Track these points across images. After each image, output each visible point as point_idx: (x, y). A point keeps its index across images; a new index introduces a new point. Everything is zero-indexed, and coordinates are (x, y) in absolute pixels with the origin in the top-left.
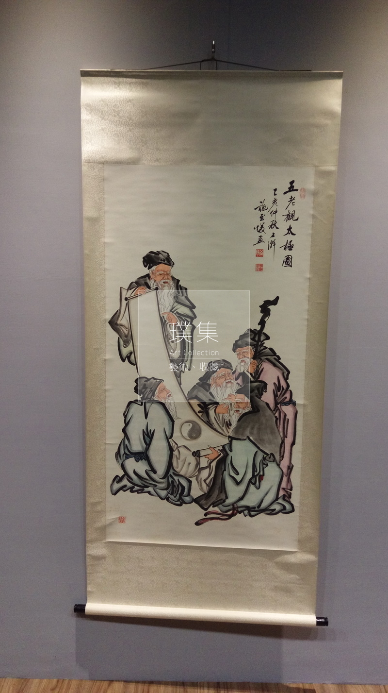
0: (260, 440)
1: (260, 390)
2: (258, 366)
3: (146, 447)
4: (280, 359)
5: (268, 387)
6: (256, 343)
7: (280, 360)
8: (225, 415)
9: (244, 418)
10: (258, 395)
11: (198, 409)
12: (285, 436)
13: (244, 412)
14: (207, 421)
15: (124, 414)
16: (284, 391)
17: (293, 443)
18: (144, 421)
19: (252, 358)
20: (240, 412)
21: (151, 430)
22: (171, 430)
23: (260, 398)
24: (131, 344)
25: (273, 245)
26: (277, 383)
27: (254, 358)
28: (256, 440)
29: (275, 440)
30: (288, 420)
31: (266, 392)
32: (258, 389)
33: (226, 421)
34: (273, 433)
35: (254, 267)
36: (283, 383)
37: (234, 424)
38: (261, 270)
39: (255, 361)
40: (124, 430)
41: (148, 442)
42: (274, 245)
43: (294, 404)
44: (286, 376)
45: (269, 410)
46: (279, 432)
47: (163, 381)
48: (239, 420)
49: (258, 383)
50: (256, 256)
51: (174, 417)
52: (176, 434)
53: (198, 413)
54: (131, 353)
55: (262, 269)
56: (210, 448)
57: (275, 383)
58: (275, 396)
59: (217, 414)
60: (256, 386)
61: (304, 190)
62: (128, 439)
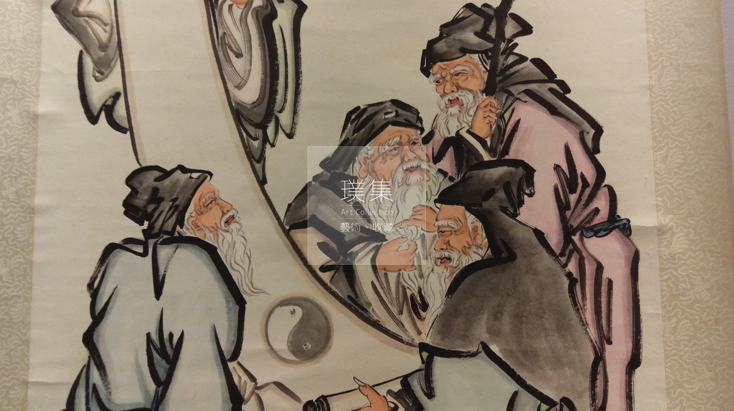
0: (525, 353)
1: (514, 189)
2: (501, 116)
3: (156, 392)
4: (568, 90)
5: (537, 179)
6: (491, 45)
7: (568, 96)
8: (405, 274)
9: (467, 281)
10: (507, 204)
11: (318, 258)
12: (605, 338)
13: (466, 261)
14: (349, 297)
15: (90, 286)
16: (588, 191)
17: (634, 362)
18: (152, 307)
19: (483, 92)
20: (454, 263)
21: (171, 335)
22: (234, 331)
23: (514, 215)
24: (118, 69)
26: (564, 166)
27: (490, 89)
28: (510, 353)
29: (574, 352)
30: (610, 282)
31: (531, 195)
32: (507, 187)
33: (409, 293)
34: (562, 328)
36: (584, 166)
37: (436, 303)
39: (492, 100)
40: (89, 339)
41: (162, 375)
43: (626, 229)
44: (590, 144)
45: (544, 251)
46: (584, 324)
47: (211, 175)
48: (451, 291)
49: (506, 168)
51: (244, 289)
52: (252, 343)
53: (320, 274)
54: (116, 96)
56: (362, 387)
57: (557, 168)
58: (563, 207)
59: (381, 273)
60: (501, 178)
62: (101, 367)
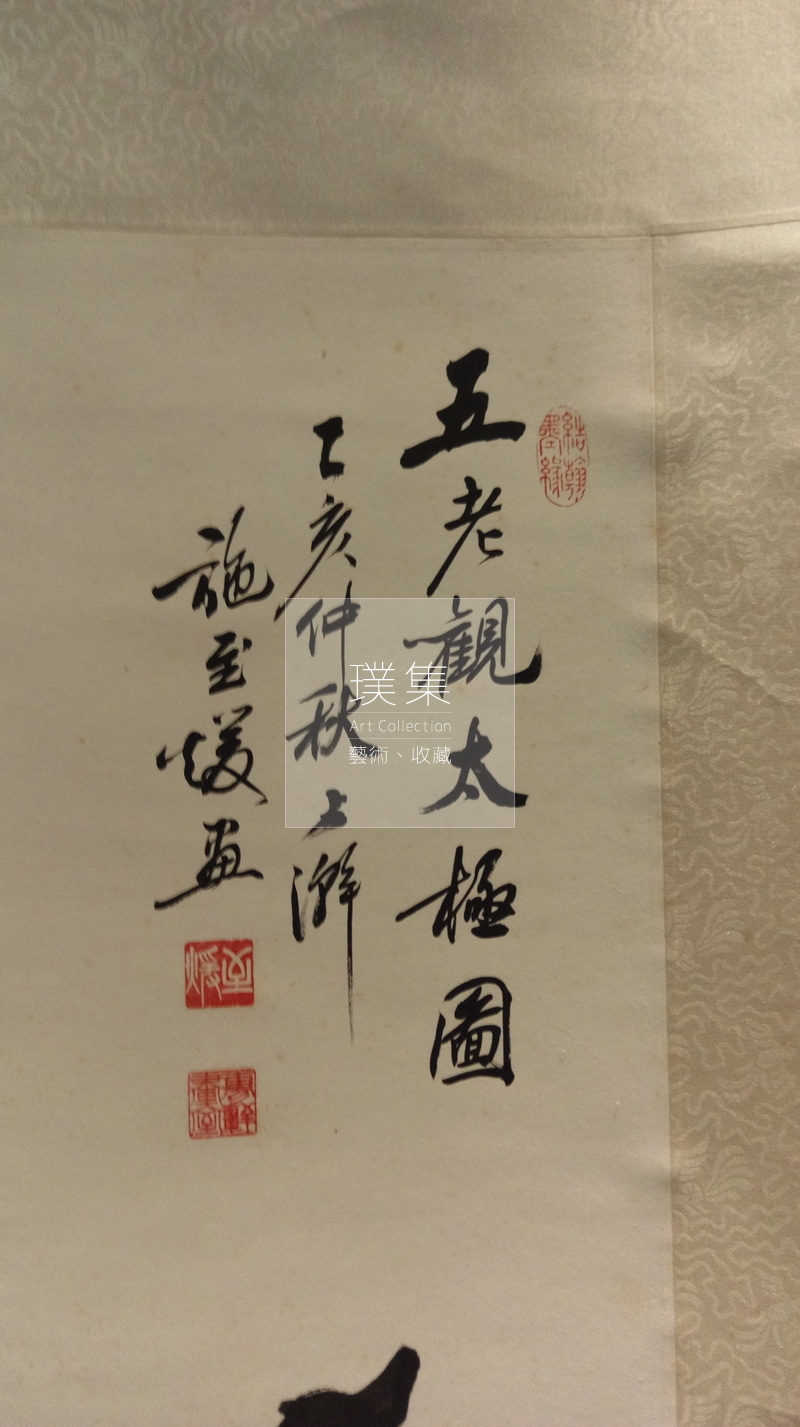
25: (334, 893)
35: (178, 1101)
38: (239, 1121)
42: (347, 898)
50: (193, 1001)
55: (250, 1116)
61: (572, 427)
